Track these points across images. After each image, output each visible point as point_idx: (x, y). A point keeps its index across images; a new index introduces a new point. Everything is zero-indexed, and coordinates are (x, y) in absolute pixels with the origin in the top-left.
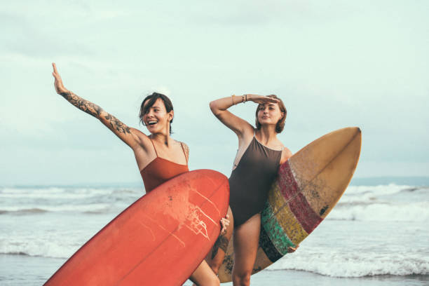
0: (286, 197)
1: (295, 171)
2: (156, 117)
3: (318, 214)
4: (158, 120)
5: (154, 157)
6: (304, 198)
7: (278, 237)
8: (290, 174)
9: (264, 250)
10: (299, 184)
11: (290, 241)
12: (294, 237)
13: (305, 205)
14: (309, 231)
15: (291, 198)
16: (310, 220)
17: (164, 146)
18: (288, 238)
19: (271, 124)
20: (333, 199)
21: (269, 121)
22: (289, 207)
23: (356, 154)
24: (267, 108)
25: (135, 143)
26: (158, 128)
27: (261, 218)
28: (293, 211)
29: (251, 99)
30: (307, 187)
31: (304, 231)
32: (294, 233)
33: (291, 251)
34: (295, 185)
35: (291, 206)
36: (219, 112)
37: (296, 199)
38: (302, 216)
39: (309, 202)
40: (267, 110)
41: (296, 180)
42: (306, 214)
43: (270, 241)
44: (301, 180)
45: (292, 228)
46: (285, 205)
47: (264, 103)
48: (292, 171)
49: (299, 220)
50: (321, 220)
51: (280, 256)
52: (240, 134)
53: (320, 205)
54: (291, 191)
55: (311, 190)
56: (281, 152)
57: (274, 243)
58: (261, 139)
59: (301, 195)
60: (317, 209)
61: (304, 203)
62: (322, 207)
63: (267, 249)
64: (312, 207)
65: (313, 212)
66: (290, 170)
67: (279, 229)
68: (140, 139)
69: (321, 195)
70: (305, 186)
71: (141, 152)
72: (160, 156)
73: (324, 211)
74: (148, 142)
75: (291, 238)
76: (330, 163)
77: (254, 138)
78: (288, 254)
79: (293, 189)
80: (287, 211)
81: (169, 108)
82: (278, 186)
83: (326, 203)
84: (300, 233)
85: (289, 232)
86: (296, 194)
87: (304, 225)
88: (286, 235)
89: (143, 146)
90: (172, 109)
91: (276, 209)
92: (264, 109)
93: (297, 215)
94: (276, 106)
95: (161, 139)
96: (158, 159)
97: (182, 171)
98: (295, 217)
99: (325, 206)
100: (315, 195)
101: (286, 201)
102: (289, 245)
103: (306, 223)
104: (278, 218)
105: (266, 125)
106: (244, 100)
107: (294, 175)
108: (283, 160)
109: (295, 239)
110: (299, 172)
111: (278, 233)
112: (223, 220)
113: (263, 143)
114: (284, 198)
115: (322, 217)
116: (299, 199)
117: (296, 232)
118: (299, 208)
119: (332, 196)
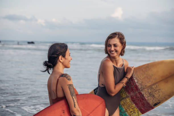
1: (137, 79)
3: (152, 106)
6: (143, 95)
10: (139, 87)
13: (143, 99)
15: (132, 94)
16: (146, 108)
18: (128, 115)
22: (130, 98)
28: (133, 101)
30: (146, 90)
32: (132, 113)
34: (136, 87)
35: (132, 98)
37: (136, 95)
38: (140, 105)
39: (147, 98)
41: (137, 84)
42: (143, 104)
44: (141, 84)
45: (131, 110)
46: (127, 97)
48: (134, 79)
49: (137, 107)
54: (132, 90)
55: (148, 92)
59: (140, 93)
60: (151, 102)
62: (155, 102)
64: (149, 101)
65: (149, 104)
67: (122, 109)
69: (156, 95)
70: (144, 88)
73: (156, 105)
75: (130, 115)
79: (134, 89)
80: (128, 100)
83: (159, 100)
86: (137, 92)
87: (141, 110)
93: (136, 104)
98: (134, 105)
99: (158, 102)
101: (128, 95)
103: (143, 109)
104: (122, 103)
107: (136, 81)
110: (139, 80)
111: (121, 111)
114: (127, 93)
115: (154, 107)
116: (138, 95)
117: (134, 112)
118: (138, 100)
119: (164, 98)
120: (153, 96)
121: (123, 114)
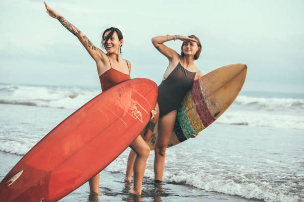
0: (195, 102)
1: (202, 87)
2: (112, 43)
3: (213, 116)
4: (113, 45)
5: (109, 68)
6: (206, 104)
7: (186, 127)
8: (199, 88)
9: (176, 133)
10: (204, 95)
11: (193, 131)
12: (196, 128)
13: (205, 109)
14: (206, 126)
15: (197, 103)
16: (208, 119)
17: (116, 61)
18: (192, 128)
19: (191, 55)
20: (224, 108)
21: (190, 53)
22: (195, 108)
23: (243, 82)
24: (189, 44)
25: (98, 57)
26: (112, 50)
27: (177, 113)
28: (198, 111)
29: (179, 39)
30: (209, 98)
31: (203, 125)
32: (196, 125)
33: (193, 137)
34: (201, 95)
35: (197, 108)
36: (158, 45)
37: (200, 104)
38: (203, 116)
39: (209, 108)
40: (189, 46)
41: (202, 92)
42: (206, 115)
43: (181, 128)
44: (205, 92)
45: (195, 122)
46: (193, 107)
47: (187, 42)
48: (201, 86)
49: (201, 118)
50: (214, 120)
51: (185, 139)
52: (170, 59)
53: (215, 110)
54: (198, 99)
55: (210, 100)
56: (195, 73)
57: (183, 130)
58: (184, 63)
59: (204, 102)
60: (212, 112)
61: (205, 108)
62: (216, 112)
63: (178, 133)
64: (210, 111)
65: (210, 114)
66: (199, 85)
67: (187, 122)
68: (101, 55)
69: (217, 104)
70: (207, 97)
71: (101, 63)
72: (113, 68)
73: (217, 115)
74: (106, 58)
75: (194, 128)
76: (225, 85)
77: (179, 63)
78: (191, 138)
79: (200, 97)
80: (194, 111)
81: (120, 37)
82: (190, 94)
84: (200, 126)
85: (193, 125)
86: (201, 101)
87: (203, 121)
88: (191, 126)
89: (103, 60)
90: (122, 38)
91: (187, 109)
92: (187, 45)
93: (200, 115)
94: (195, 44)
95: (114, 56)
96: (112, 69)
97: (126, 79)
98: (198, 116)
99: (218, 111)
100: (213, 103)
101: (194, 105)
102: (192, 133)
103: (205, 120)
104: (188, 114)
105: (188, 55)
106: (175, 38)
107: (202, 89)
108: (196, 78)
109: (197, 130)
110: (204, 87)
111: (186, 124)
112: (153, 111)
113: (185, 66)
114: (193, 103)
115: (215, 118)
116: (202, 105)
117: (198, 125)
118: (202, 110)
119: (224, 106)
120: (215, 104)
121: (188, 128)
